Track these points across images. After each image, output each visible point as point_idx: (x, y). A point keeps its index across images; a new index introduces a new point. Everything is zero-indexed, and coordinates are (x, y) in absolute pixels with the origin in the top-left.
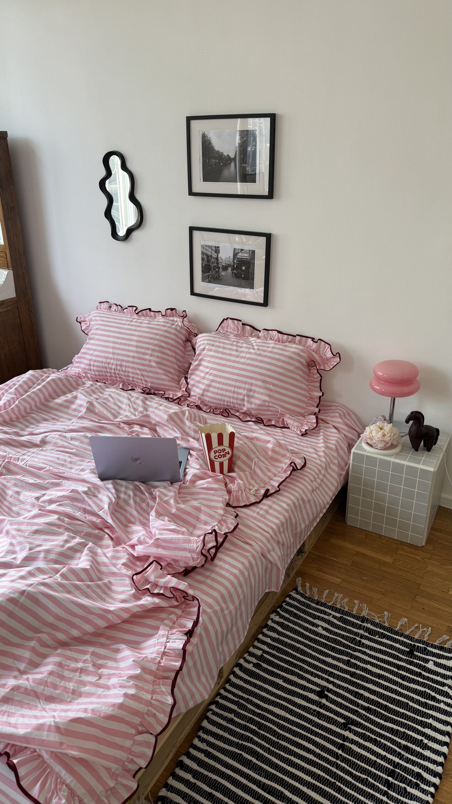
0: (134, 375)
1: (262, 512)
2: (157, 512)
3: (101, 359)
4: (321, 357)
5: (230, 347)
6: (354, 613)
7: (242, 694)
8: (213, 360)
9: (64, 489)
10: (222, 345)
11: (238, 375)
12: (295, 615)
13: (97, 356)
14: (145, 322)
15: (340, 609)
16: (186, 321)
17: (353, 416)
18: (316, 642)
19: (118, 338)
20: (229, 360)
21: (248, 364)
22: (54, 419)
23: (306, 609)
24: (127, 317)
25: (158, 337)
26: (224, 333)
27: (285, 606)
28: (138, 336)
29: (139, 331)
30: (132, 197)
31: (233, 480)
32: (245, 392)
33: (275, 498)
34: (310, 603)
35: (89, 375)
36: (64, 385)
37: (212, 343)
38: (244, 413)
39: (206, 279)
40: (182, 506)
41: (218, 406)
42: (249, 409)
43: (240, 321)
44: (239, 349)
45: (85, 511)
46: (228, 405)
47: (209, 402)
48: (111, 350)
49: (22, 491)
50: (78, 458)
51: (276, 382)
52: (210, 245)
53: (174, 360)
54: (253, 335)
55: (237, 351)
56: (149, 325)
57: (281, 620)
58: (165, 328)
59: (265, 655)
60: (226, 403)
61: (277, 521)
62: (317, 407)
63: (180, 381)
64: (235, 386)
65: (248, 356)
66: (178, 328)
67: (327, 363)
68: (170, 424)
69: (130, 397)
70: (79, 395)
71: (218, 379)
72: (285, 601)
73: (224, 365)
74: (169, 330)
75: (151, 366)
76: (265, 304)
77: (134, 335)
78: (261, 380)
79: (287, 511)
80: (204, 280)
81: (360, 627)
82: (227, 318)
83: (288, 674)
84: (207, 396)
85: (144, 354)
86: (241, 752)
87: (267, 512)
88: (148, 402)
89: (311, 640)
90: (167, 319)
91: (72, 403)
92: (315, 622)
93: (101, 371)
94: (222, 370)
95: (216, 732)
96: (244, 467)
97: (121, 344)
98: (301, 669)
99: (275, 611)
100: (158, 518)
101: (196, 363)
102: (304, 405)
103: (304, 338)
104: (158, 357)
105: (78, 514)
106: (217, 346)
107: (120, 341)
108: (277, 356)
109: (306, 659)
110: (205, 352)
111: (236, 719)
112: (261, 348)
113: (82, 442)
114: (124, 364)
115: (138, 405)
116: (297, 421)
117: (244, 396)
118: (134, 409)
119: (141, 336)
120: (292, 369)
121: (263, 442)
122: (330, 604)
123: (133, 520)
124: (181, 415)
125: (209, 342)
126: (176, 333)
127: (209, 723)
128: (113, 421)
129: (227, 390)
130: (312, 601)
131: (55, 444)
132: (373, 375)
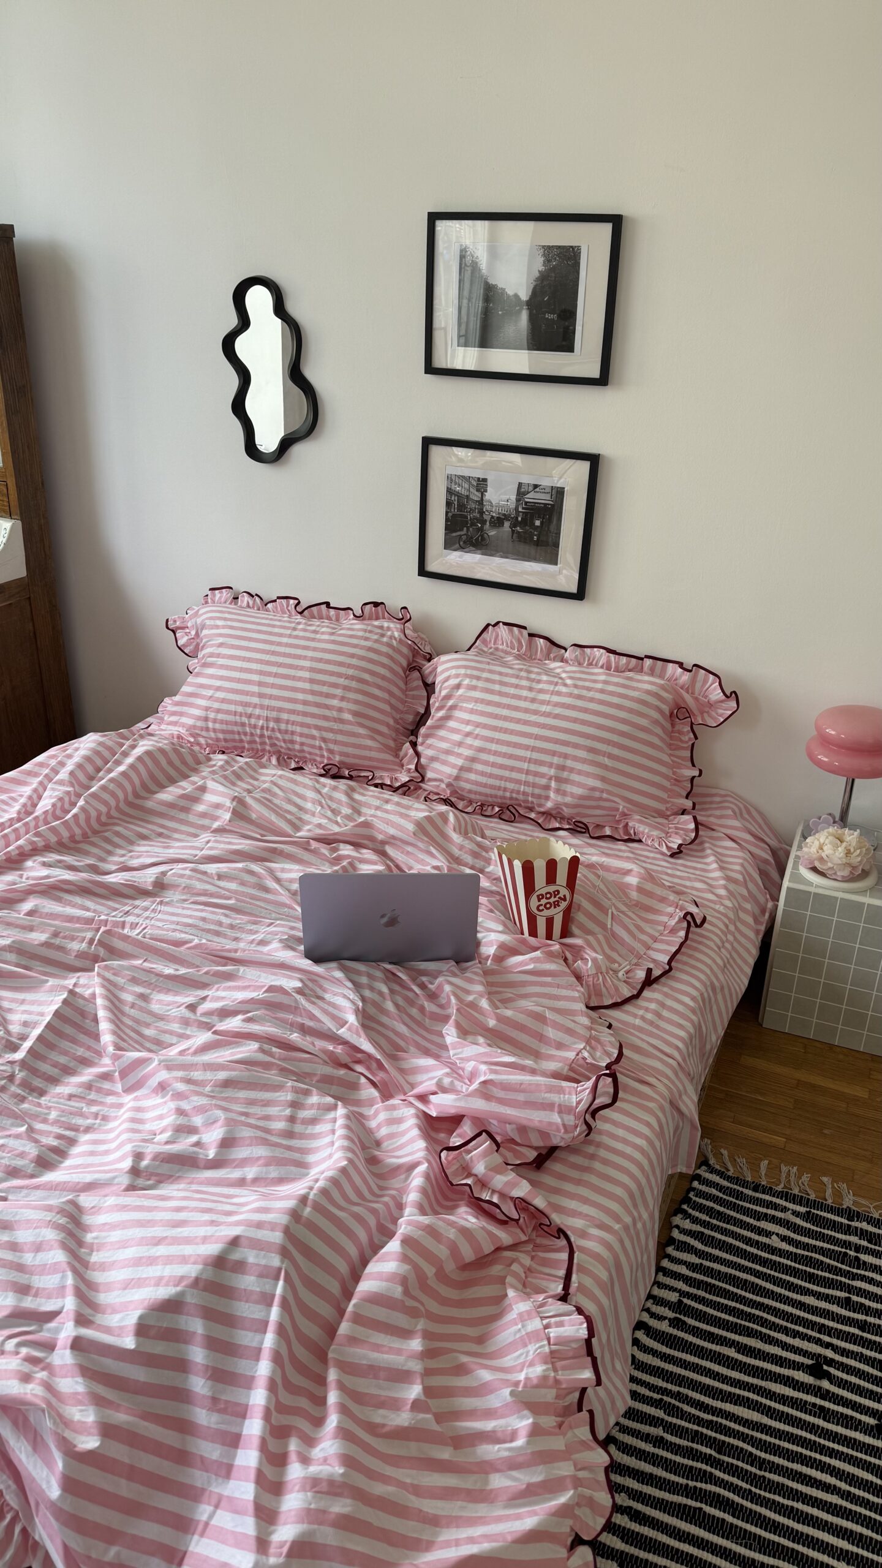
0: (304, 740)
1: (649, 1016)
2: (458, 1026)
3: (232, 708)
4: (696, 699)
5: (513, 681)
6: (830, 1202)
7: (664, 1385)
8: (480, 707)
9: (249, 986)
10: (497, 677)
11: (537, 737)
12: (720, 1216)
13: (223, 701)
14: (324, 630)
15: (802, 1197)
16: (409, 629)
17: (755, 814)
18: (774, 1266)
19: (268, 663)
20: (516, 709)
21: (557, 716)
22: (160, 835)
23: (737, 1202)
24: (281, 621)
25: (354, 661)
26: (491, 654)
27: (694, 1198)
28: (312, 659)
29: (315, 649)
30: (295, 374)
31: (577, 951)
32: (552, 772)
33: (664, 985)
34: (741, 1189)
35: (202, 741)
36: (170, 763)
37: (475, 673)
38: (547, 814)
39: (454, 544)
40: (509, 1013)
41: (490, 799)
42: (558, 807)
43: (525, 628)
44: (534, 685)
45: (304, 1030)
46: (511, 798)
47: (470, 791)
48: (256, 689)
49: (151, 994)
50: (246, 918)
51: (616, 751)
52: (466, 473)
53: (387, 708)
54: (552, 656)
55: (530, 689)
56: (333, 638)
57: (698, 1228)
58: (368, 644)
59: (685, 1300)
60: (508, 794)
61: (682, 1034)
62: (687, 797)
63: (400, 749)
64: (530, 761)
65: (555, 699)
66: (394, 642)
67: (708, 712)
68: (422, 841)
69: (317, 786)
70: (210, 784)
71: (494, 747)
72: (694, 1189)
73: (506, 718)
74: (376, 646)
75: (342, 721)
76: (580, 595)
77: (305, 658)
78: (586, 746)
79: (693, 1011)
80: (449, 545)
81: (848, 1230)
82: (498, 623)
83: (740, 1335)
84: (468, 781)
85: (328, 696)
86: (698, 1505)
87: (658, 1015)
88: (357, 796)
89: (764, 1262)
90: (368, 625)
91: (194, 799)
92: (762, 1226)
93: (232, 732)
94: (501, 728)
95: (637, 1468)
96: (591, 925)
97: (276, 675)
98: (764, 1323)
99: (679, 1211)
100: (465, 1039)
101: (441, 714)
102: (664, 795)
103: (659, 663)
104: (356, 702)
105: (295, 1037)
106: (488, 680)
107: (274, 669)
108: (616, 700)
109: (766, 1301)
110: (461, 692)
111: (669, 1437)
112: (580, 683)
113: (243, 883)
114: (285, 716)
115: (339, 802)
116: (657, 828)
117: (550, 779)
118: (333, 811)
119: (320, 660)
120: (646, 725)
121: (615, 873)
122: (779, 1188)
123: (402, 1043)
124: (439, 822)
125: (469, 672)
126: (390, 652)
127: (619, 1450)
128: (290, 836)
129: (512, 769)
130: (745, 1184)
131: (188, 889)
132: (815, 733)
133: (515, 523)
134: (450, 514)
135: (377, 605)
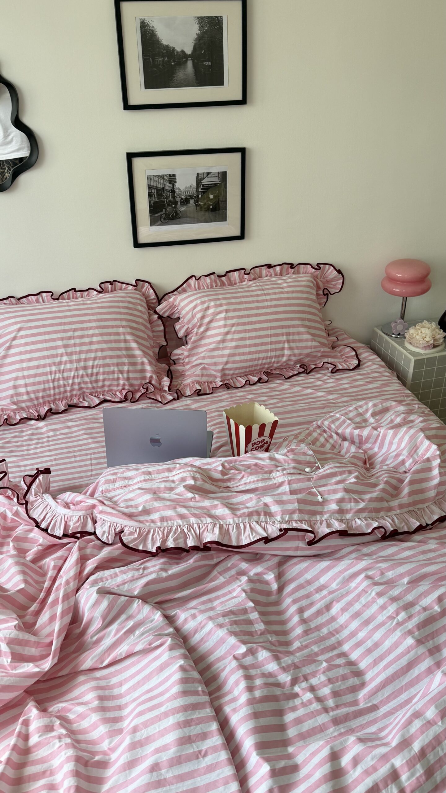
39: (158, 221)
52: (160, 173)
76: (242, 236)
80: (153, 223)
132: (385, 276)
133: (197, 200)
134: (152, 202)
135: (111, 283)
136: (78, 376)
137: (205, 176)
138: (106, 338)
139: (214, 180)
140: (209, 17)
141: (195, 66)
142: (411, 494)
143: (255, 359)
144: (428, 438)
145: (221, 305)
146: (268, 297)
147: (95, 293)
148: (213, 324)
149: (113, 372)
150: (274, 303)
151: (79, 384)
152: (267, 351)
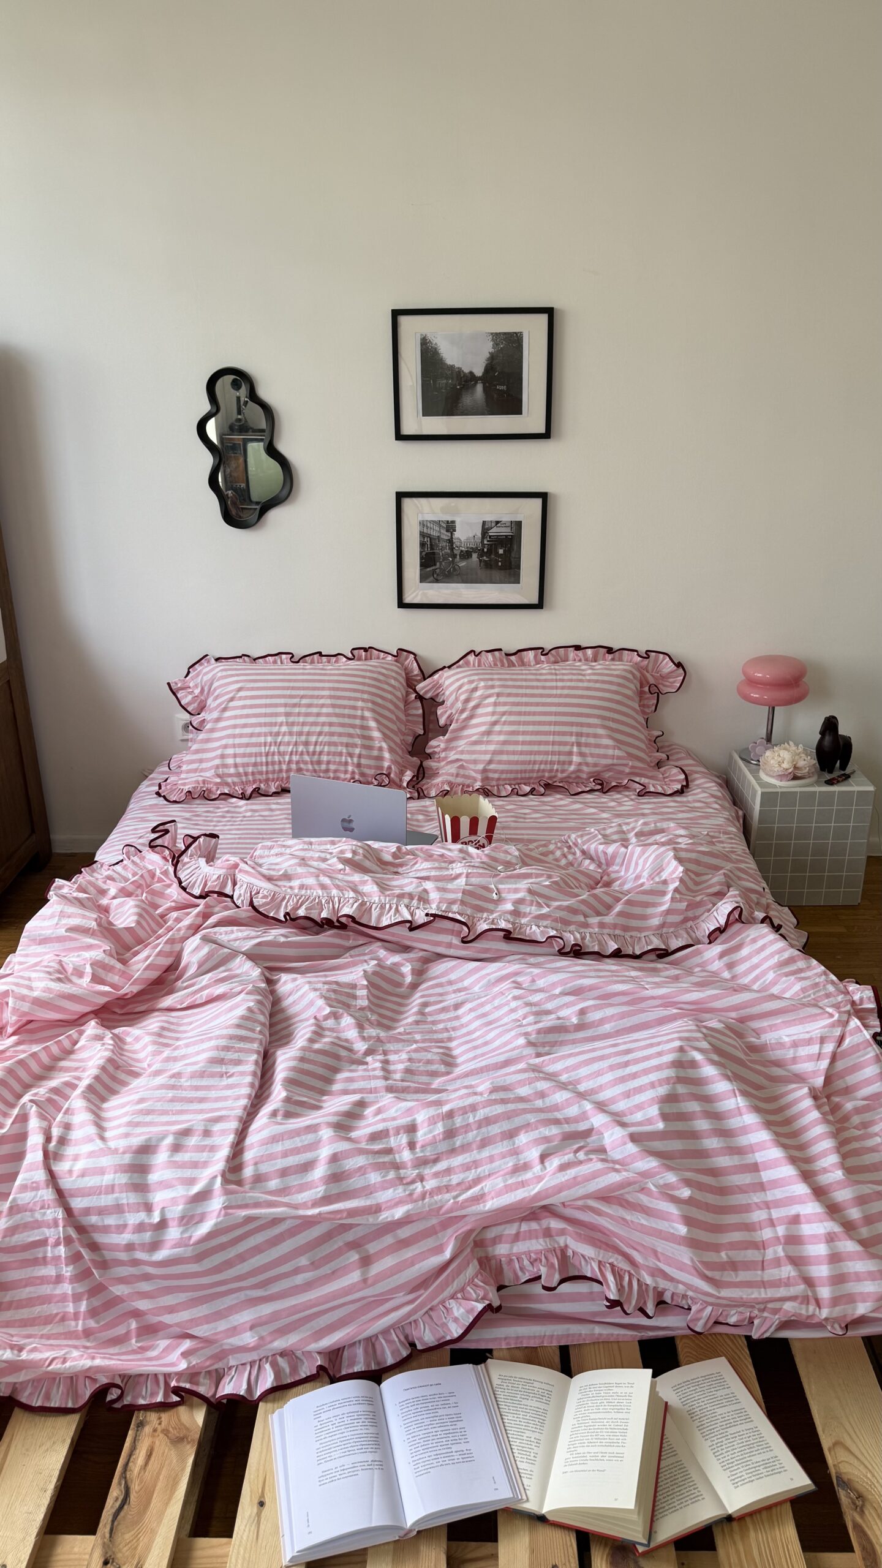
3: (261, 739)
30: (271, 450)
39: (430, 577)
52: (436, 518)
76: (540, 605)
80: (423, 578)
93: (261, 764)
114: (313, 739)
132: (743, 678)
133: (481, 553)
134: (424, 553)
135: (366, 650)
136: (296, 752)
137: (493, 524)
138: (337, 711)
139: (505, 531)
140: (505, 334)
141: (485, 390)
142: (621, 914)
143: (529, 762)
144: (677, 858)
145: (493, 687)
146: (560, 684)
147: (345, 659)
148: (480, 711)
149: (340, 754)
150: (566, 692)
151: (298, 762)
152: (546, 753)
